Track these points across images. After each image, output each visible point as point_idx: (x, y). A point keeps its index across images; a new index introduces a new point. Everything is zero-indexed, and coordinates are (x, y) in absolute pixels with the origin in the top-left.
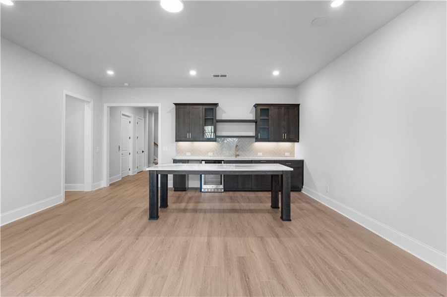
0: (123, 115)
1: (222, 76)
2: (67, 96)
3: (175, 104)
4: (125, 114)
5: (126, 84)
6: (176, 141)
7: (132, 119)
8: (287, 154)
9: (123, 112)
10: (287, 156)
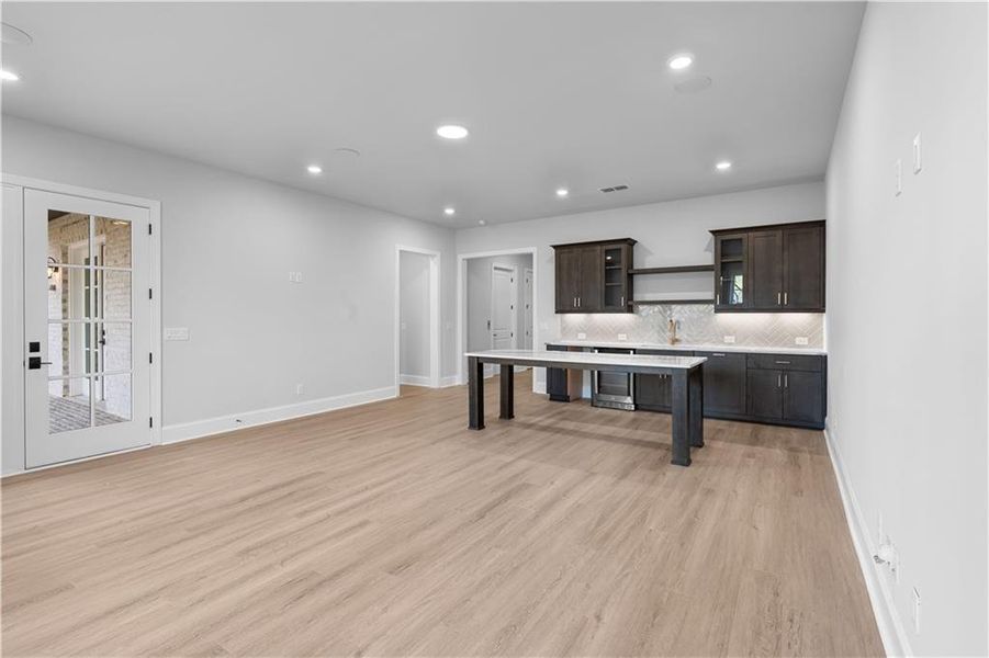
0: (496, 268)
1: (618, 188)
2: (401, 251)
3: (554, 247)
4: (498, 266)
5: (482, 222)
6: (557, 312)
7: (515, 275)
8: (799, 341)
9: (495, 265)
10: (799, 346)
